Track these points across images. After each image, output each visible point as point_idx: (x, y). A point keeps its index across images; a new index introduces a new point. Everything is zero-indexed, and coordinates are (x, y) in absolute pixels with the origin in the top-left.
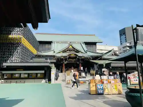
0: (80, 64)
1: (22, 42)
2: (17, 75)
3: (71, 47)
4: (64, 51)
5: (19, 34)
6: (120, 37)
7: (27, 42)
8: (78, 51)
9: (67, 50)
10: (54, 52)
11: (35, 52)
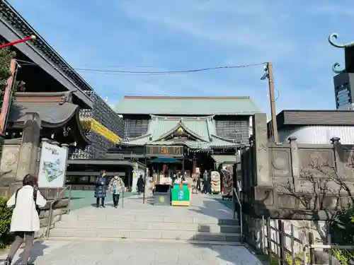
0: (195, 163)
1: (92, 128)
2: (84, 179)
3: (181, 129)
4: (168, 138)
5: (88, 116)
6: (337, 94)
7: (100, 125)
8: (193, 138)
9: (174, 136)
10: (151, 139)
11: (115, 139)
